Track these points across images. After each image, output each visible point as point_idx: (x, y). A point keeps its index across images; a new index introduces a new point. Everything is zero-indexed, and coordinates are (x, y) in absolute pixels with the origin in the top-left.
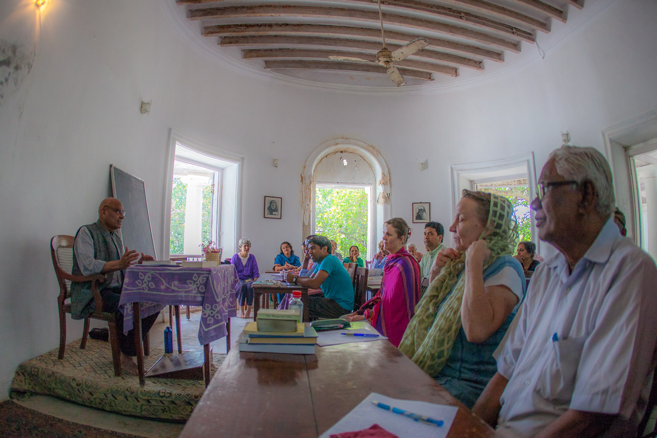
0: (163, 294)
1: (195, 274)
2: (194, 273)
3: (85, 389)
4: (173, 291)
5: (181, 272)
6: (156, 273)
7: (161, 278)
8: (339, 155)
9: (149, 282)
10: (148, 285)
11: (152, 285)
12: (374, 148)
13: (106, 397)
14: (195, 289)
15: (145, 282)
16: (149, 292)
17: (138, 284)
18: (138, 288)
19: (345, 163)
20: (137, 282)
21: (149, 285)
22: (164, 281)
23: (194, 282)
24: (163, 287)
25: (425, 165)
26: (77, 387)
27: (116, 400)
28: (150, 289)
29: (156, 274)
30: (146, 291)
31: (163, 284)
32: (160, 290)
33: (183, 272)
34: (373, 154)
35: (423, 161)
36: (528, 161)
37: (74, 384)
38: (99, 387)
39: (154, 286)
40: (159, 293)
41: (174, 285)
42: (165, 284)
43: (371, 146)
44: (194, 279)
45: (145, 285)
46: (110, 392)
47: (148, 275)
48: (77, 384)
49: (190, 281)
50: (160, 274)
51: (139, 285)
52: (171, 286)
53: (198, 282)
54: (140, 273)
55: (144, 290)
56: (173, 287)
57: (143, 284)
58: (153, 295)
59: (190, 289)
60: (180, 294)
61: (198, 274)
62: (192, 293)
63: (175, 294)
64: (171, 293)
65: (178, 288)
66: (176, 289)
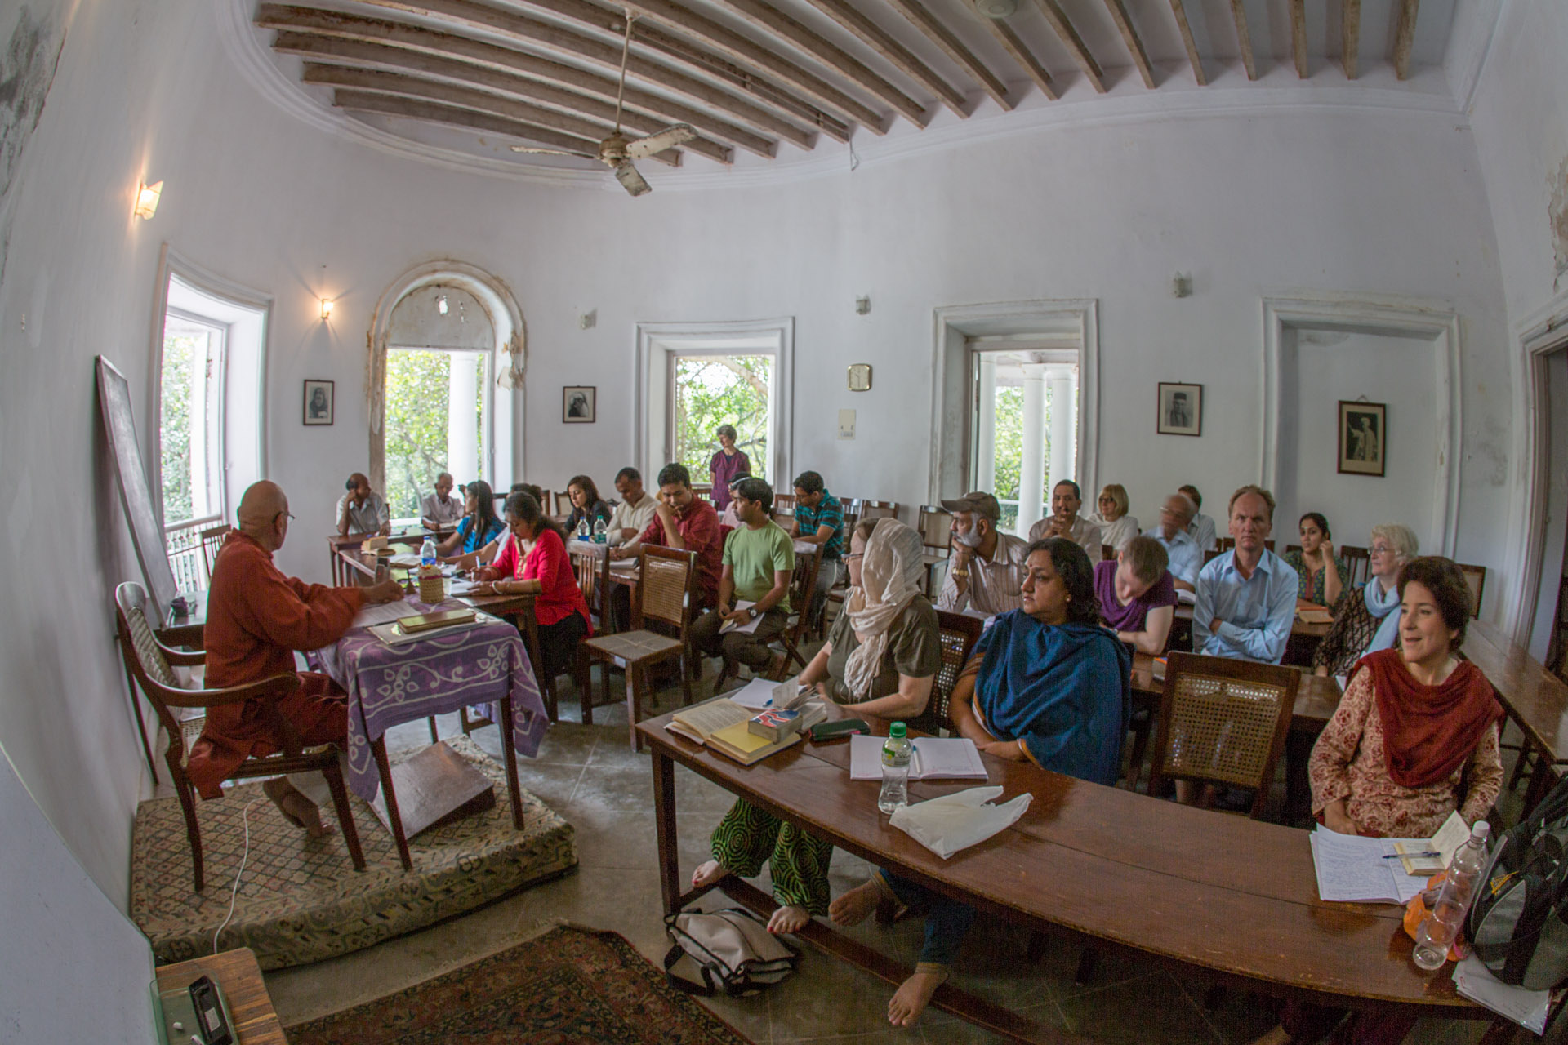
0: (435, 696)
1: (492, 646)
2: (488, 645)
3: (316, 928)
4: (457, 685)
5: (466, 648)
6: (419, 662)
7: (429, 670)
8: (433, 291)
9: (405, 682)
10: (404, 690)
11: (412, 687)
12: (500, 281)
13: (368, 923)
14: (494, 672)
15: (399, 686)
16: (408, 702)
17: (382, 693)
18: (382, 702)
19: (443, 307)
20: (380, 690)
21: (408, 688)
22: (435, 673)
23: (492, 659)
24: (434, 685)
25: (590, 320)
26: (300, 933)
27: (386, 921)
28: (409, 696)
29: (419, 665)
30: (401, 702)
31: (435, 679)
32: (431, 692)
33: (470, 646)
34: (498, 293)
35: (587, 312)
36: (783, 331)
37: (288, 933)
38: (343, 912)
39: (417, 688)
40: (427, 698)
41: (457, 675)
42: (438, 676)
43: (496, 278)
44: (490, 654)
45: (397, 692)
46: (370, 910)
47: (403, 669)
48: (296, 930)
49: (483, 660)
50: (428, 663)
51: (385, 694)
52: (450, 677)
53: (498, 658)
54: (386, 671)
56: (455, 679)
57: (393, 690)
58: (415, 705)
59: (484, 674)
60: (467, 687)
61: (495, 644)
62: (489, 679)
63: (459, 690)
64: (451, 690)
65: (464, 677)
66: (460, 680)
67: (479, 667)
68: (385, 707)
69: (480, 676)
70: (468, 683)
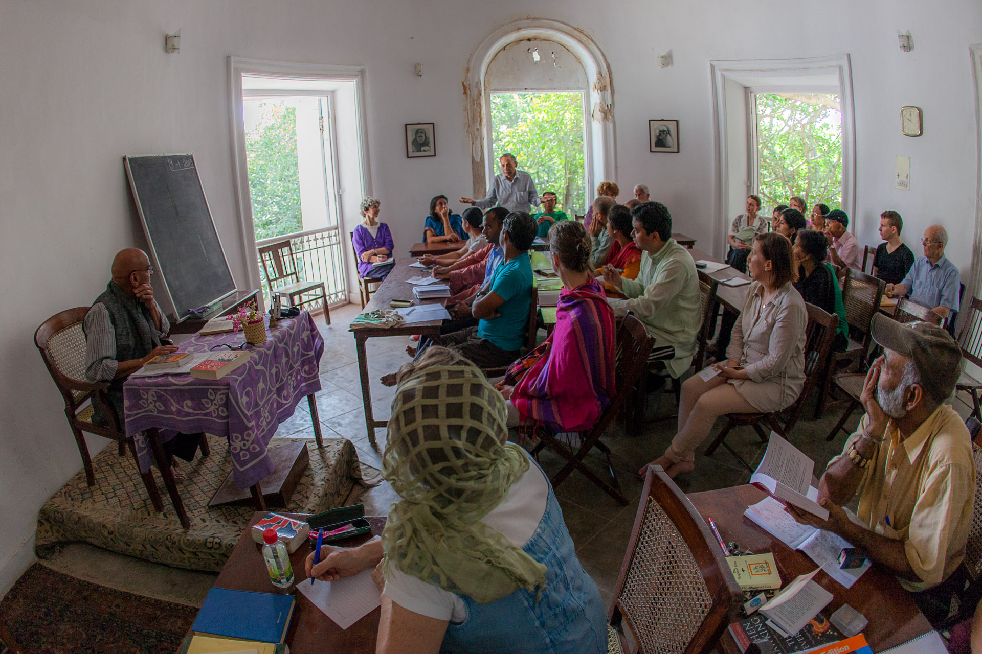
1: (210, 390)
2: (208, 389)
3: (120, 539)
4: (188, 414)
5: (191, 387)
6: (160, 390)
7: (168, 397)
10: (155, 407)
11: (160, 407)
13: (146, 548)
14: (214, 412)
15: (151, 402)
16: (160, 415)
17: (142, 404)
18: (144, 411)
21: (157, 406)
22: (172, 401)
24: (174, 410)
25: (667, 60)
26: (110, 536)
27: (158, 553)
28: (159, 412)
30: (155, 414)
31: (172, 405)
33: (194, 387)
35: (663, 53)
37: (106, 533)
38: (134, 535)
39: (163, 408)
41: (187, 406)
42: (175, 404)
44: (209, 396)
45: (151, 407)
46: (146, 542)
47: (151, 392)
48: (109, 533)
49: (206, 400)
50: (165, 391)
51: (145, 406)
52: (182, 407)
53: (215, 402)
54: (141, 391)
55: (152, 412)
56: (186, 409)
57: (149, 405)
59: (208, 411)
60: (198, 417)
61: (213, 389)
62: (212, 416)
63: (191, 418)
64: (185, 417)
65: (194, 409)
66: (191, 411)
67: (203, 404)
68: (145, 414)
69: (205, 412)
70: (197, 415)
